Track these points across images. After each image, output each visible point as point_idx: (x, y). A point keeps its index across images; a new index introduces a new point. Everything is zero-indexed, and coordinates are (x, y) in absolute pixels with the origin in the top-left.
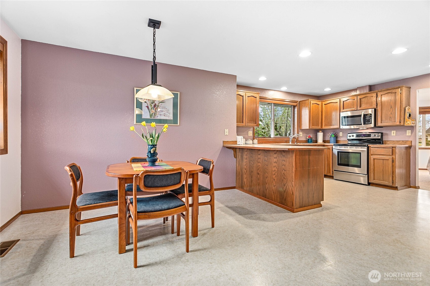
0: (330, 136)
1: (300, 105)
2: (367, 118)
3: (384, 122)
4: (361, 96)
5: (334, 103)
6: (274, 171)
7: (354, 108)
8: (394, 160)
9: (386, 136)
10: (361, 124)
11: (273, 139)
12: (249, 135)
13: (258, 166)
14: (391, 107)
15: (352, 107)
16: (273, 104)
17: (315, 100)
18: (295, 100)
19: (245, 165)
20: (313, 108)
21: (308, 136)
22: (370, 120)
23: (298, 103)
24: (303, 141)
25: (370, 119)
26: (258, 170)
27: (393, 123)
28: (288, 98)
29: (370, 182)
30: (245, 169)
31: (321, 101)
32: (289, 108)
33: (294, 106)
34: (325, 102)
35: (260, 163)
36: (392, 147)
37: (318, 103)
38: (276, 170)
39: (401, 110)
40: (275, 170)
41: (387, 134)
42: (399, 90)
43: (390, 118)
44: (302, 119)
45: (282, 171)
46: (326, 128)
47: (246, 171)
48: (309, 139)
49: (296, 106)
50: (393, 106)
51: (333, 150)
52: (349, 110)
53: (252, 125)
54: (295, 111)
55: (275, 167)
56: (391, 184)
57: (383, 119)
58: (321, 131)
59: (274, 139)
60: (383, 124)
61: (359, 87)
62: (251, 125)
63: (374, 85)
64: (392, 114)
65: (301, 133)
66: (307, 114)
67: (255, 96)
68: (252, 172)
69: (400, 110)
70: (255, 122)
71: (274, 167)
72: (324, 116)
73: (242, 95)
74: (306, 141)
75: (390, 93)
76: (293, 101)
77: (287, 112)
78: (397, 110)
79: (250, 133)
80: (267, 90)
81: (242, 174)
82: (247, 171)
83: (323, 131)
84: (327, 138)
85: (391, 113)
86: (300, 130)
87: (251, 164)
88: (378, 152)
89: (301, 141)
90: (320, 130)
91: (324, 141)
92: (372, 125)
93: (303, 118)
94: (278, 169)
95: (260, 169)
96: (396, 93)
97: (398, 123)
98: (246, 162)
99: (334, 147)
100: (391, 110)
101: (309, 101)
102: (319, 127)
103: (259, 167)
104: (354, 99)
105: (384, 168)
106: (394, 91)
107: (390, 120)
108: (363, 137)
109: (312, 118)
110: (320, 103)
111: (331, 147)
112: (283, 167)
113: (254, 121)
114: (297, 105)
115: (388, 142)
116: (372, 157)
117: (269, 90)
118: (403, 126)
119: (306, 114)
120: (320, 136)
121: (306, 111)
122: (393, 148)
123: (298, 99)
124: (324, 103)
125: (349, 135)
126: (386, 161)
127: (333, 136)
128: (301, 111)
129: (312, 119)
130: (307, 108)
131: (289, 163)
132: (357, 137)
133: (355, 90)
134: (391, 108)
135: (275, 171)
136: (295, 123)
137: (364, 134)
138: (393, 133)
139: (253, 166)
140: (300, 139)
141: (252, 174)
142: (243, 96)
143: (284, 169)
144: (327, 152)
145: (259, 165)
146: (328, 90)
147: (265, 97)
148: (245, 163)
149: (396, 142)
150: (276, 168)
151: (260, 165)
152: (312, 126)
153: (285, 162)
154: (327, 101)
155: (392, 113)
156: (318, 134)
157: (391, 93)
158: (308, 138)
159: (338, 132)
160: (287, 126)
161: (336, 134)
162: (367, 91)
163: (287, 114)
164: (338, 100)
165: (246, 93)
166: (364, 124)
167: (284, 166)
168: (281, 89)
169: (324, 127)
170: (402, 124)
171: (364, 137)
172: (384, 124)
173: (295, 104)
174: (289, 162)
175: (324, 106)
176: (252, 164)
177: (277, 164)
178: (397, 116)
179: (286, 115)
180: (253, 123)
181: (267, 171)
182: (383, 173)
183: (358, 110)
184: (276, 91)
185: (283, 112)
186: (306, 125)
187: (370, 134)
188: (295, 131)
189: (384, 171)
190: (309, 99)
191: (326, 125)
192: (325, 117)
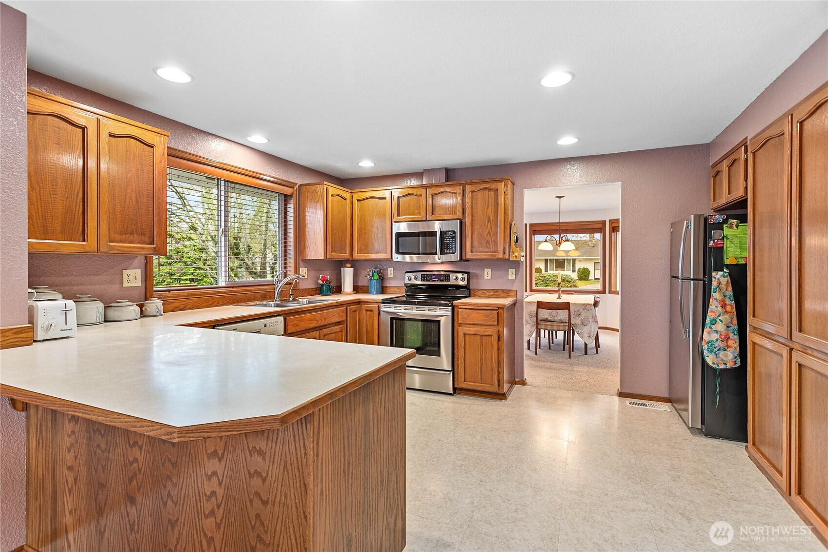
0: (368, 277)
1: (302, 194)
2: (447, 240)
3: (477, 252)
4: (433, 188)
5: (379, 200)
6: (209, 498)
7: (419, 214)
8: (501, 335)
9: (474, 280)
10: (436, 254)
11: (225, 290)
12: (126, 285)
13: (131, 463)
14: (489, 221)
15: (416, 212)
16: (223, 183)
17: (337, 187)
18: (287, 179)
19: (69, 451)
20: (332, 207)
21: (321, 276)
22: (452, 245)
23: (295, 188)
24: (309, 289)
25: (452, 243)
26: (131, 480)
27: (493, 255)
28: (269, 172)
29: (456, 386)
30: (70, 468)
31: (350, 191)
32: (270, 200)
33: (286, 196)
34: (359, 194)
35: (141, 448)
36: (497, 308)
37: (344, 194)
38: (220, 492)
39: (505, 229)
40: (214, 493)
41: (476, 276)
42: (502, 185)
43: (487, 242)
44: (307, 233)
45: (251, 501)
46: (362, 258)
47: (71, 479)
48: (322, 285)
49: (291, 196)
50: (491, 217)
51: (379, 314)
52: (409, 218)
53: (134, 247)
54: (289, 210)
55: (214, 480)
56: (495, 389)
57: (476, 244)
58: (349, 265)
59: (226, 292)
60: (475, 255)
61: (427, 170)
62: (130, 247)
63: (454, 170)
64: (490, 235)
65: (303, 271)
66: (319, 222)
67: (149, 141)
68: (102, 486)
69: (504, 227)
70: (147, 239)
71: (209, 478)
72: (358, 228)
73: (82, 122)
74: (316, 290)
75: (486, 189)
76: (283, 180)
77: (265, 210)
78: (500, 226)
79: (132, 277)
80: (202, 135)
81: (54, 492)
82: (76, 480)
83: (354, 263)
84: (362, 282)
85: (489, 233)
86: (301, 262)
87: (99, 446)
88: (473, 319)
89: (303, 290)
90: (348, 261)
91: (357, 289)
92: (456, 257)
93: (310, 230)
94: (228, 488)
95: (140, 476)
96: (497, 190)
97: (501, 256)
98: (73, 432)
99: (382, 305)
100: (489, 227)
101: (325, 187)
102: (347, 255)
103: (135, 465)
104: (421, 196)
105: (482, 354)
106: (493, 186)
107: (487, 247)
108: (435, 281)
109: (332, 231)
110: (347, 196)
111: (376, 305)
112: (256, 482)
113: (143, 234)
114: (294, 195)
115: (479, 293)
116: (461, 331)
117: (209, 134)
118: (508, 260)
119: (316, 220)
120: (348, 274)
121: (316, 213)
122: (500, 311)
123: (298, 179)
124: (356, 197)
125: (407, 275)
126: (488, 338)
127: (376, 277)
128: (304, 211)
129: (332, 235)
130: (319, 206)
131: (285, 466)
132: (424, 281)
133: (419, 175)
134: (488, 223)
135: (213, 499)
136: (289, 243)
137: (435, 273)
138: (487, 274)
139: (108, 459)
140: (302, 286)
141: (100, 496)
142: (83, 129)
143: (257, 494)
144: (368, 320)
145: (136, 460)
146: (367, 165)
147: (195, 153)
148: (66, 438)
149: (492, 292)
150: (220, 484)
151: (140, 459)
152: (332, 252)
153: (264, 459)
154: (364, 193)
155: (491, 232)
156: (344, 270)
157: (489, 189)
158: (320, 282)
159: (385, 267)
160: (266, 246)
161: (382, 271)
162: (441, 178)
163: (265, 215)
164: (387, 194)
165: (98, 121)
166: (442, 253)
167: (260, 482)
168: (250, 139)
169: (357, 256)
170: (507, 257)
171: (438, 281)
172: (477, 255)
173: (288, 191)
174: (286, 462)
175: (356, 203)
176: (103, 446)
177: (223, 463)
178: (500, 241)
179: (264, 219)
180: (139, 243)
181: (174, 493)
182: (482, 364)
183: (429, 221)
184: (233, 144)
185: (256, 209)
186: (316, 250)
187: (448, 275)
188: (289, 264)
189: (482, 362)
190: (325, 183)
191: (361, 251)
192: (358, 231)
